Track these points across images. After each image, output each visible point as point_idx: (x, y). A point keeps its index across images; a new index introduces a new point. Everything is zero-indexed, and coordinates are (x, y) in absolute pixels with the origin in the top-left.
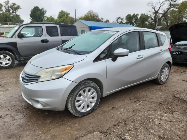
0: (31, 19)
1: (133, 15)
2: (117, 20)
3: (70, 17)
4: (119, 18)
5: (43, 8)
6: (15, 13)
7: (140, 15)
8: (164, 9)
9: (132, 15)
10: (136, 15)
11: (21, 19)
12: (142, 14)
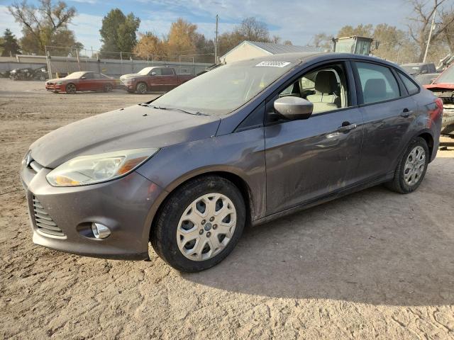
0: (102, 40)
1: (357, 27)
3: (197, 36)
4: (322, 36)
5: (132, 14)
6: (66, 26)
7: (375, 27)
8: (444, 11)
9: (355, 27)
10: (367, 27)
11: (76, 42)
12: (380, 26)
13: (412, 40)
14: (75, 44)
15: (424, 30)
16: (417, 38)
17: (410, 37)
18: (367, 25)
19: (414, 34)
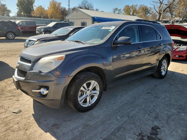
0: (17, 9)
4: (116, 9)
7: (139, 6)
9: (130, 5)
10: (135, 6)
11: (8, 9)
12: (141, 5)
13: (155, 12)
14: (7, 10)
15: (160, 7)
16: (157, 10)
17: (154, 10)
18: (136, 5)
19: (156, 9)
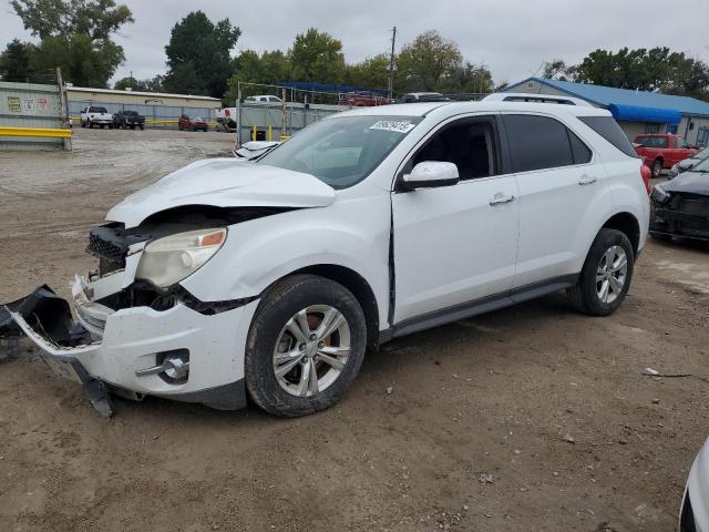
2: (549, 74)
5: (226, 22)
6: (106, 38)
